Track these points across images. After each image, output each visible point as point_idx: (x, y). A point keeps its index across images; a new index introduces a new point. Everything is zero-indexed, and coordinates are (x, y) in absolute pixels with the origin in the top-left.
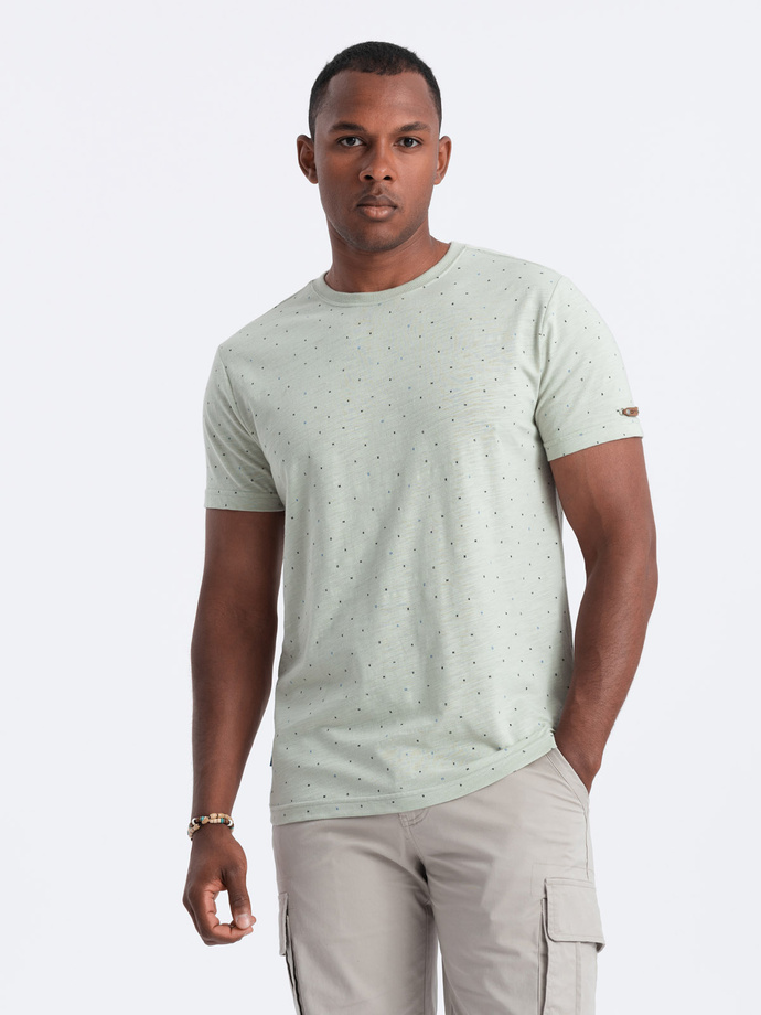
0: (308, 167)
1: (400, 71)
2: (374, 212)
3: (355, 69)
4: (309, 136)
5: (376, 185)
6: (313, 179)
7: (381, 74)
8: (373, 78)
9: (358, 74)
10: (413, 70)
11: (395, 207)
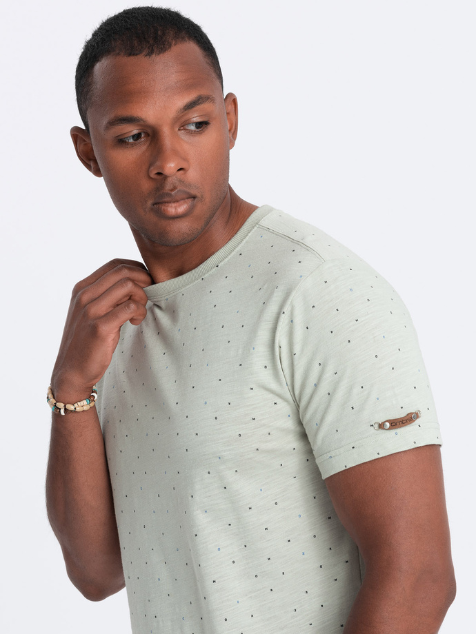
0: (90, 160)
1: (170, 46)
2: (172, 209)
3: (119, 54)
4: (83, 127)
5: (169, 180)
6: (97, 172)
7: (150, 54)
8: (141, 60)
9: (125, 60)
10: (183, 38)
11: (194, 197)
